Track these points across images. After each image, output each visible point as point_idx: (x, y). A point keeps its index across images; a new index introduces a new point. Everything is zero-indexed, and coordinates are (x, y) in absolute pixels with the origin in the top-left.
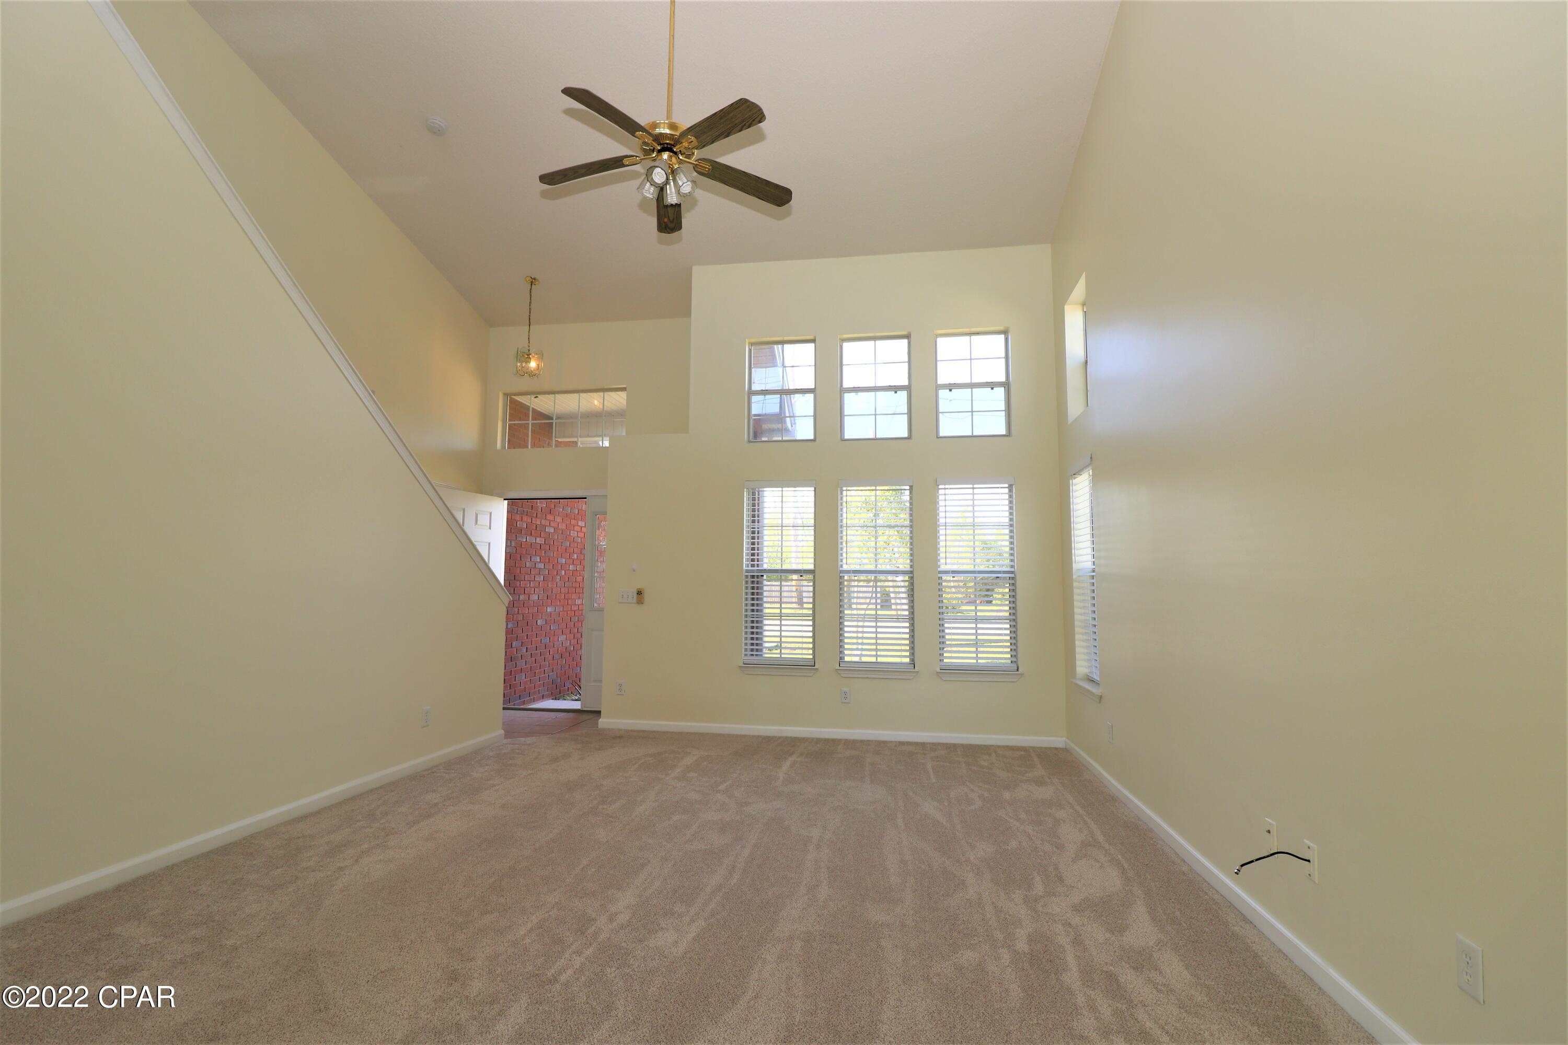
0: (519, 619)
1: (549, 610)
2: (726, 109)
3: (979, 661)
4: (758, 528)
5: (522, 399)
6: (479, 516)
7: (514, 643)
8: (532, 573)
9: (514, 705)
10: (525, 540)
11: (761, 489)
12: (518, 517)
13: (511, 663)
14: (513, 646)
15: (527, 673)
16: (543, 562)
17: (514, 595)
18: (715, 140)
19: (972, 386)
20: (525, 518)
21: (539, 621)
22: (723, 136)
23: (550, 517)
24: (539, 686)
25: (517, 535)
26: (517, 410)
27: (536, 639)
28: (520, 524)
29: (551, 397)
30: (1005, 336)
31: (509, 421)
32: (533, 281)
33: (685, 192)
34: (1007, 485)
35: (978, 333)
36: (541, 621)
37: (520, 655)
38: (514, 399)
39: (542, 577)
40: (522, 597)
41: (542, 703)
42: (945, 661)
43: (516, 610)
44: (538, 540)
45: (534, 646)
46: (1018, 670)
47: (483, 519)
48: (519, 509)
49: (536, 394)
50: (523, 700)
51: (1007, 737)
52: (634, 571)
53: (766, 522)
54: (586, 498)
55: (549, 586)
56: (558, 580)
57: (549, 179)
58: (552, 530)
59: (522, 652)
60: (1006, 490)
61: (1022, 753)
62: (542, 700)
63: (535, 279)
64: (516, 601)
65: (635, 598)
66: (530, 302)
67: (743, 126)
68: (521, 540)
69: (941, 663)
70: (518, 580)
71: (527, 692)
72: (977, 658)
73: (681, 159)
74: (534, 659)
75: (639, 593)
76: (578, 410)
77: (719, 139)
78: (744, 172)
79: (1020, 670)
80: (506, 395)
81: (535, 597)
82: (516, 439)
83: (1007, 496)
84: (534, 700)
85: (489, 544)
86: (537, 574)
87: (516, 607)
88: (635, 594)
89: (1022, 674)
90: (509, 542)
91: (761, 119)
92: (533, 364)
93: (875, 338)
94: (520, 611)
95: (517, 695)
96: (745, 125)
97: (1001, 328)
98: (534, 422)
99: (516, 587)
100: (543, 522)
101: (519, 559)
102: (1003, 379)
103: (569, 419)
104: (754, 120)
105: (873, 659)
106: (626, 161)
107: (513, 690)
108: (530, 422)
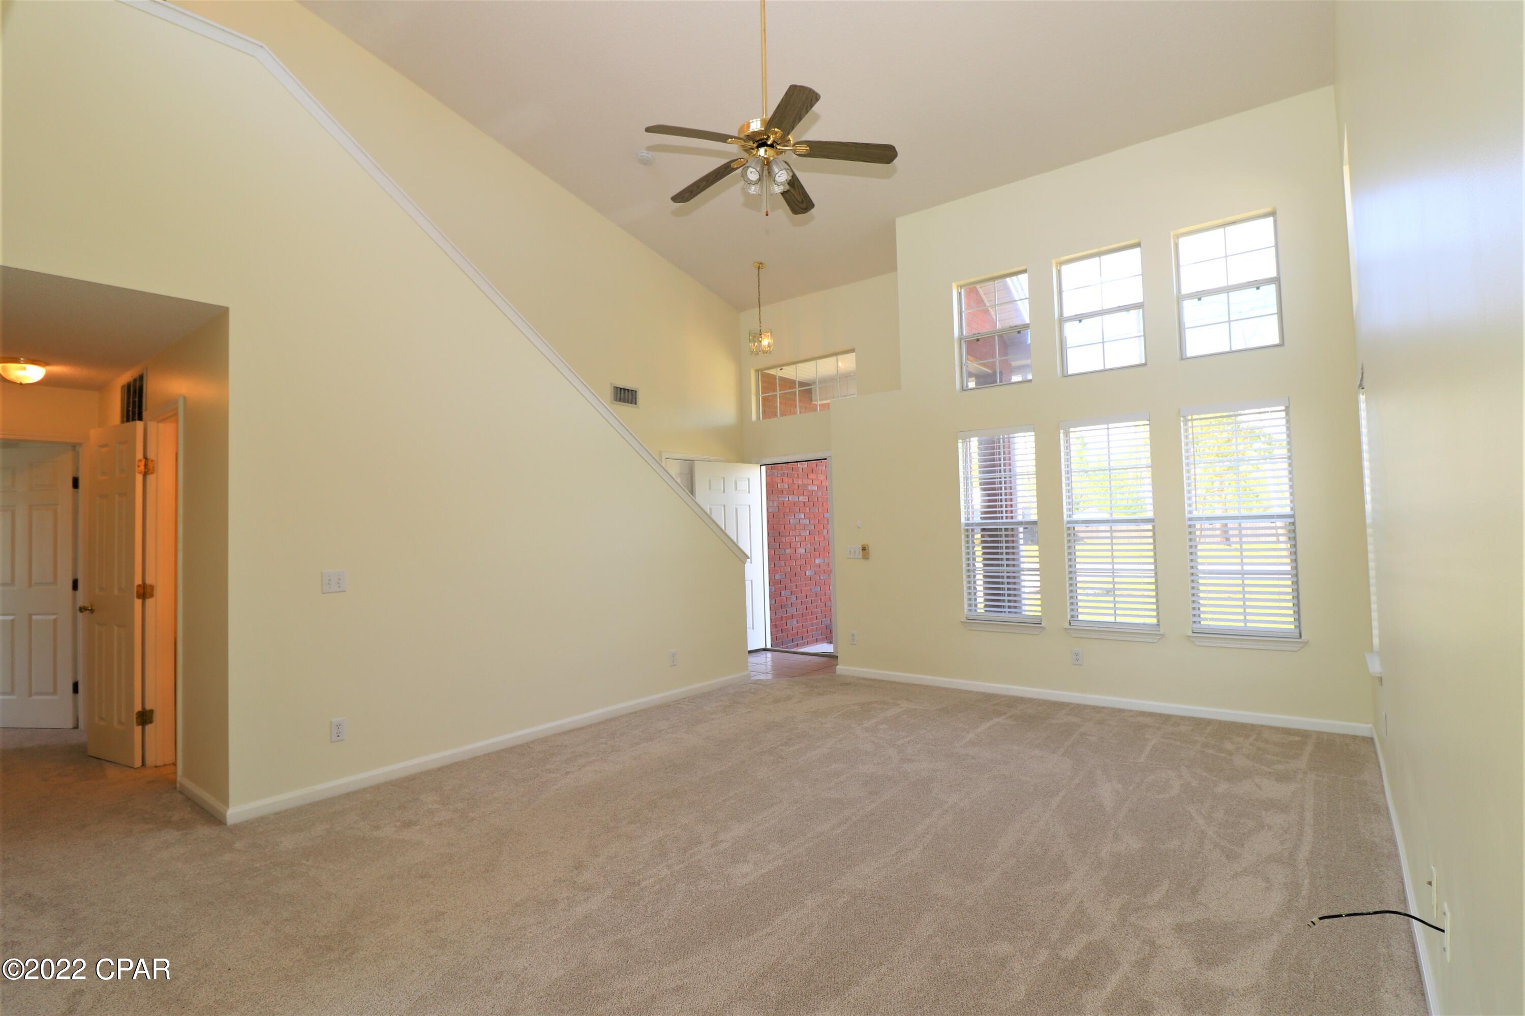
0: (787, 571)
1: (817, 561)
2: (784, 99)
3: (1248, 625)
4: (1010, 477)
5: (772, 372)
6: (737, 482)
7: (783, 593)
8: (797, 528)
9: (787, 647)
10: (787, 499)
11: (1011, 436)
12: (778, 480)
13: (781, 610)
14: (782, 595)
15: (798, 619)
16: (807, 518)
17: (780, 549)
18: (794, 125)
19: (1228, 289)
20: (786, 479)
21: (807, 572)
22: (797, 121)
23: (812, 476)
24: (812, 630)
25: (779, 496)
26: (768, 382)
27: (805, 588)
28: (781, 486)
29: (813, 363)
30: (1274, 219)
31: (762, 394)
32: (760, 266)
33: (782, 181)
34: (1283, 408)
35: (1234, 223)
36: (810, 571)
37: (790, 603)
38: (765, 373)
39: (808, 532)
40: (788, 551)
41: (811, 647)
42: (1202, 623)
43: (783, 562)
44: (801, 498)
45: (804, 594)
46: (1301, 637)
47: (743, 485)
48: (779, 472)
49: (781, 366)
50: (796, 643)
51: (1288, 717)
52: (859, 528)
53: (1018, 470)
54: (826, 459)
55: (816, 539)
56: (825, 533)
57: (677, 198)
58: (815, 488)
59: (792, 600)
60: (1283, 414)
61: (1297, 739)
62: (816, 643)
63: (761, 263)
64: (783, 554)
65: (861, 555)
66: (759, 286)
67: (807, 108)
68: (783, 500)
69: (1196, 626)
70: (782, 536)
71: (800, 636)
72: (1245, 621)
73: (780, 149)
74: (805, 606)
75: (864, 549)
76: (815, 376)
77: (796, 123)
78: (840, 143)
79: (1303, 637)
80: (757, 371)
81: (802, 551)
82: (768, 410)
83: (1284, 422)
84: (808, 644)
85: (750, 506)
86: (802, 530)
87: (783, 560)
88: (861, 551)
89: (1306, 643)
90: (771, 504)
91: (816, 97)
92: (765, 342)
93: (1099, 254)
94: (787, 564)
95: (790, 638)
96: (807, 106)
97: (1268, 209)
98: (781, 392)
99: (781, 542)
100: (805, 481)
101: (782, 516)
102: (1273, 274)
103: (829, 382)
104: (812, 100)
105: (1112, 619)
106: (734, 165)
107: (785, 634)
108: (778, 393)
